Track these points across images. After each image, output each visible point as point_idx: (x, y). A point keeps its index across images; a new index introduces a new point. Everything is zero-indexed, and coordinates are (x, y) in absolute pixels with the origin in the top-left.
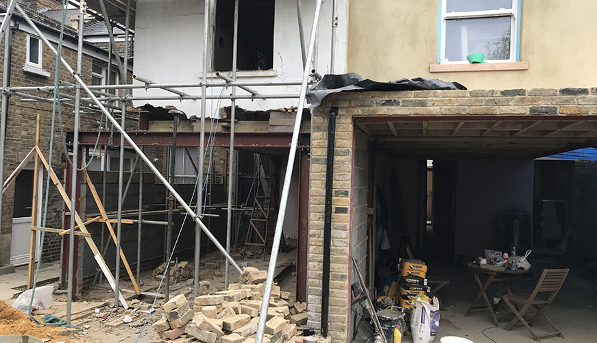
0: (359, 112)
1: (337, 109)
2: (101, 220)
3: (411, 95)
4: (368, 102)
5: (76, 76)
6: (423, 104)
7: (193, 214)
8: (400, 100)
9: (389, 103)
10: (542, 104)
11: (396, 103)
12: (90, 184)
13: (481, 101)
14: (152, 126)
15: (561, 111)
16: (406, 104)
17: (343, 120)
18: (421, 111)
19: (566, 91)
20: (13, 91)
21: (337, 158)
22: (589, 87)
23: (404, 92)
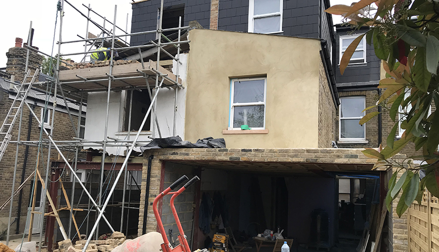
0: (162, 157)
1: (153, 156)
2: (67, 209)
3: (183, 150)
4: (166, 153)
5: (49, 136)
6: (187, 154)
7: (96, 205)
8: (179, 153)
9: (174, 154)
10: (234, 156)
11: (177, 154)
12: (63, 189)
13: (210, 154)
14: (94, 159)
15: (242, 159)
16: (181, 154)
17: (155, 161)
18: (187, 158)
19: (243, 150)
20: (22, 143)
21: (152, 179)
22: (252, 149)
23: (181, 149)
